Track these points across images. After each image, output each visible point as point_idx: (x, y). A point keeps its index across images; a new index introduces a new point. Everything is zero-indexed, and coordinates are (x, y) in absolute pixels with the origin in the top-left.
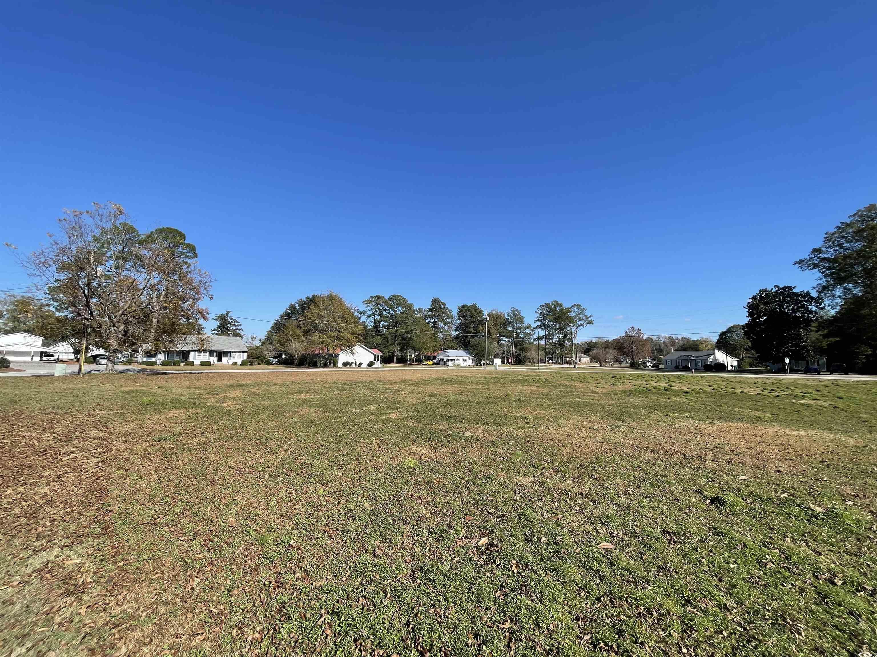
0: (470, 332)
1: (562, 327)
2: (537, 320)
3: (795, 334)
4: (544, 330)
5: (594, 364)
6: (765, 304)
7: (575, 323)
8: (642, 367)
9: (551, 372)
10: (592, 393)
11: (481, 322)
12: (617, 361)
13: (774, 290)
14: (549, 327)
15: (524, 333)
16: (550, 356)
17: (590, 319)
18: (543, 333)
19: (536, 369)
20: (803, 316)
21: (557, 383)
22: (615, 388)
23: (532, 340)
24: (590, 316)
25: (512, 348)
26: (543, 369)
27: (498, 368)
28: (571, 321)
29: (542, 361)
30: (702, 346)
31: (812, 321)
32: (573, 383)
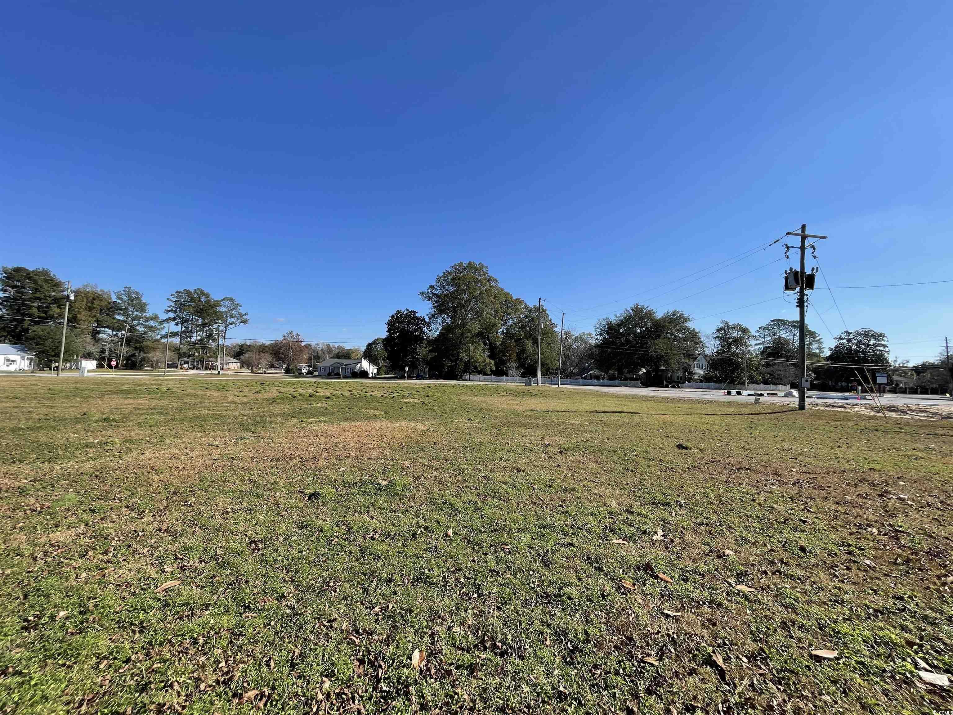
0: (30, 315)
1: (206, 324)
2: (170, 311)
3: (414, 349)
4: (180, 325)
5: (245, 370)
6: (399, 322)
7: (224, 320)
8: (297, 373)
9: (180, 380)
10: (228, 403)
11: (59, 301)
12: (272, 366)
13: (406, 312)
14: (187, 321)
15: (145, 326)
16: (186, 359)
17: (245, 317)
18: (178, 328)
19: (160, 375)
20: (420, 335)
21: (184, 392)
22: (260, 396)
23: (158, 337)
24: (245, 314)
25: (121, 345)
26: (172, 375)
27: (86, 374)
28: (220, 317)
29: (172, 365)
30: (353, 355)
31: (424, 339)
32: (208, 393)
